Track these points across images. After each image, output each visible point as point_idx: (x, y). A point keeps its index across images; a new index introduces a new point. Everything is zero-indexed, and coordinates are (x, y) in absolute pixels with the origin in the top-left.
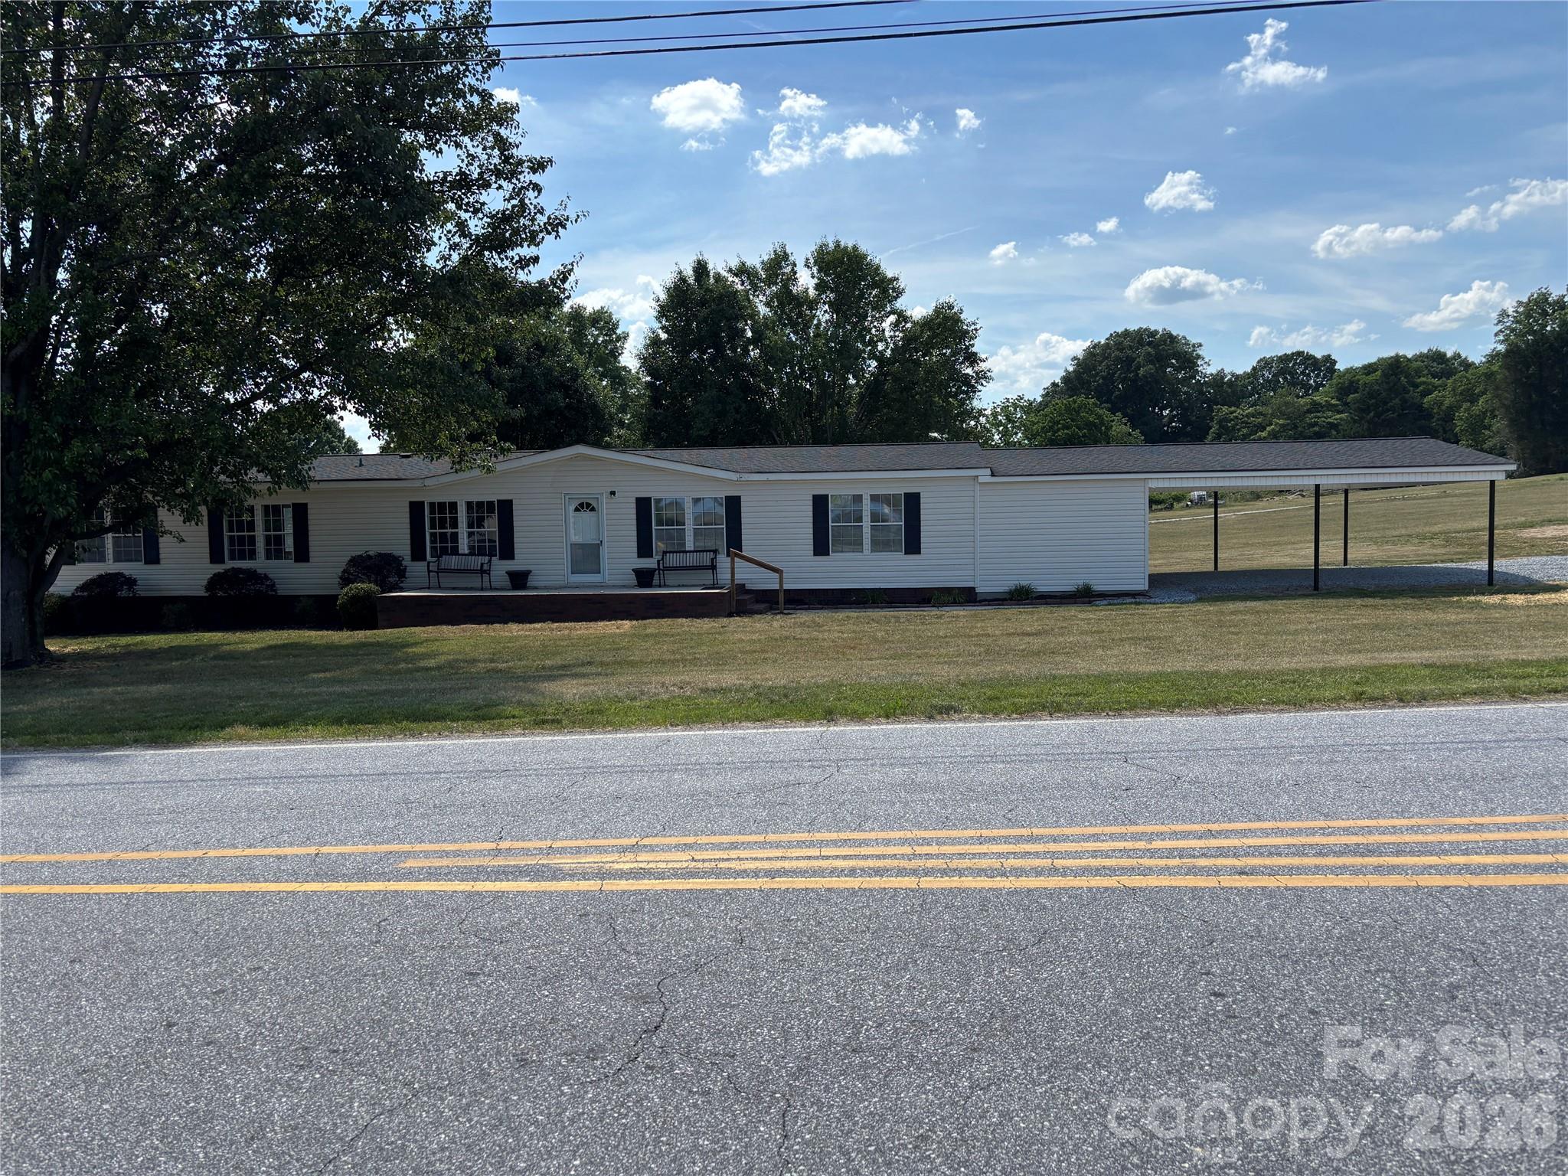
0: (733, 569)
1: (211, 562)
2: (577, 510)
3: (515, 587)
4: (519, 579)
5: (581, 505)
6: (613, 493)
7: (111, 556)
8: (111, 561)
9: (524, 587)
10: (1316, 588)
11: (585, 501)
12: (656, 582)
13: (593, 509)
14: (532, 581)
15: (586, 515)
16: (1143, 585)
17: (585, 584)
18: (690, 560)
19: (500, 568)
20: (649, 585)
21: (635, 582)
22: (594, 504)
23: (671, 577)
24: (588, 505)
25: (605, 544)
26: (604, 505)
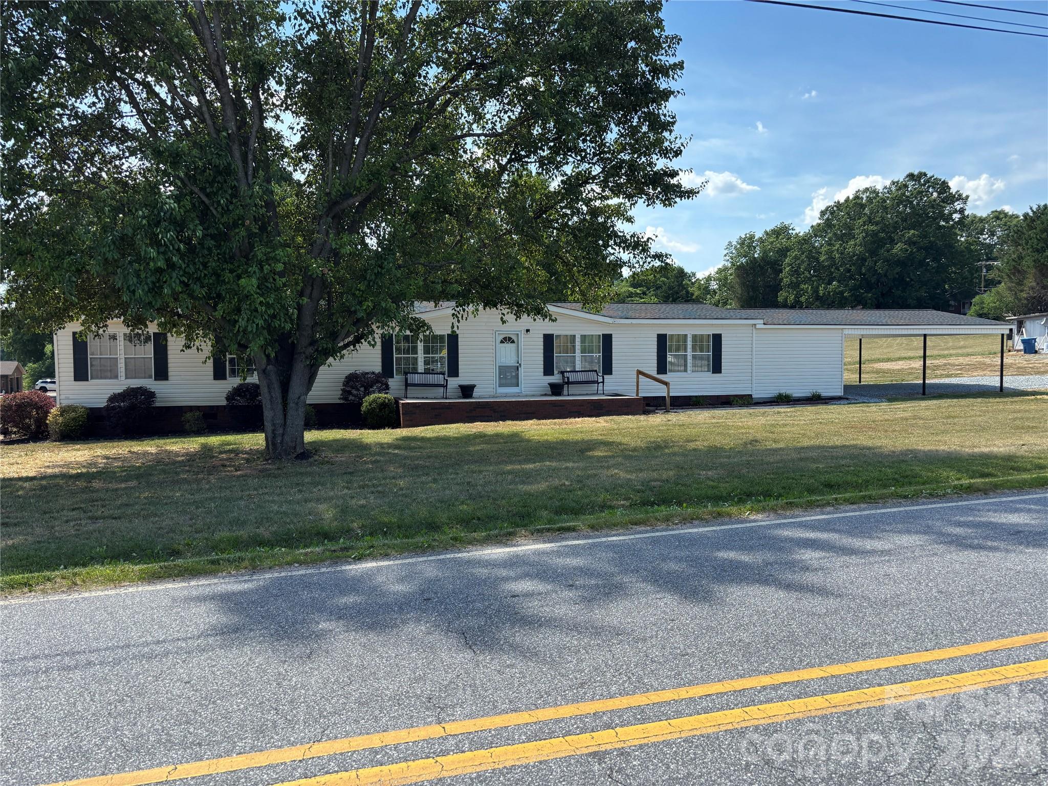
0: (638, 382)
1: (215, 379)
2: (502, 342)
3: (465, 396)
4: (467, 390)
5: (505, 339)
6: (528, 331)
7: (123, 374)
8: (123, 378)
9: (470, 396)
10: (924, 394)
11: (507, 336)
12: (565, 392)
13: (513, 342)
14: (476, 393)
15: (509, 346)
16: (840, 393)
17: (508, 394)
18: (580, 377)
19: (453, 383)
20: (559, 394)
21: (550, 393)
22: (514, 338)
23: (573, 389)
24: (510, 339)
25: (522, 366)
26: (523, 339)
